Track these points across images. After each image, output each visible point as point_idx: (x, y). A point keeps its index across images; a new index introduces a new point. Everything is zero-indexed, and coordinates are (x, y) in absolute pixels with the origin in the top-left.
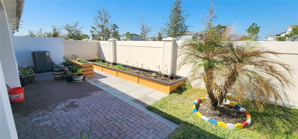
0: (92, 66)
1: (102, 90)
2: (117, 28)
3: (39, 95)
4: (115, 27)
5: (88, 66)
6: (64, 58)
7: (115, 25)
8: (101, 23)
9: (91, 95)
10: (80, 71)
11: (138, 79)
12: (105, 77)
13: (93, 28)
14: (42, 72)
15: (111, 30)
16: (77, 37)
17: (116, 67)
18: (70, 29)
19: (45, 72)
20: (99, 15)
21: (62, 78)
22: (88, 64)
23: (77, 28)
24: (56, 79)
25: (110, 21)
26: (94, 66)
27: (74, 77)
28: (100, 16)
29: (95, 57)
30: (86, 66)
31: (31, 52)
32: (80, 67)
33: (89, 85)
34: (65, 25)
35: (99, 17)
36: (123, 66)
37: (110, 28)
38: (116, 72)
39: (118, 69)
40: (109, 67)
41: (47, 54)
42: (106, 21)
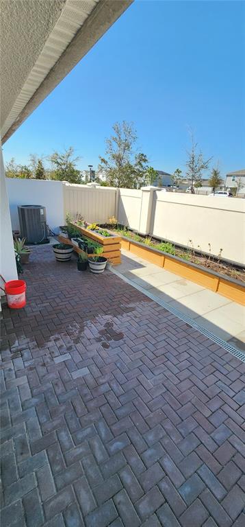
0: (118, 243)
1: (150, 300)
2: (145, 161)
3: (44, 294)
4: (142, 158)
5: (113, 242)
6: (67, 221)
7: (143, 155)
8: (117, 150)
9: (133, 309)
10: (100, 252)
11: (219, 283)
12: (141, 266)
13: (103, 160)
14: (33, 244)
15: (136, 165)
16: (70, 175)
17: (159, 247)
18: (59, 161)
19: (39, 244)
20: (115, 136)
21: (68, 261)
22: (113, 239)
23: (71, 160)
24: (59, 261)
25: (134, 147)
26: (122, 243)
27: (93, 264)
28: (118, 138)
29: (113, 221)
30: (110, 242)
31: (18, 208)
32: (101, 243)
33: (119, 281)
34: (51, 154)
35: (115, 139)
36: (177, 247)
37: (133, 162)
38: (163, 258)
39: (165, 253)
40: (142, 244)
41: (42, 211)
42: (127, 147)
